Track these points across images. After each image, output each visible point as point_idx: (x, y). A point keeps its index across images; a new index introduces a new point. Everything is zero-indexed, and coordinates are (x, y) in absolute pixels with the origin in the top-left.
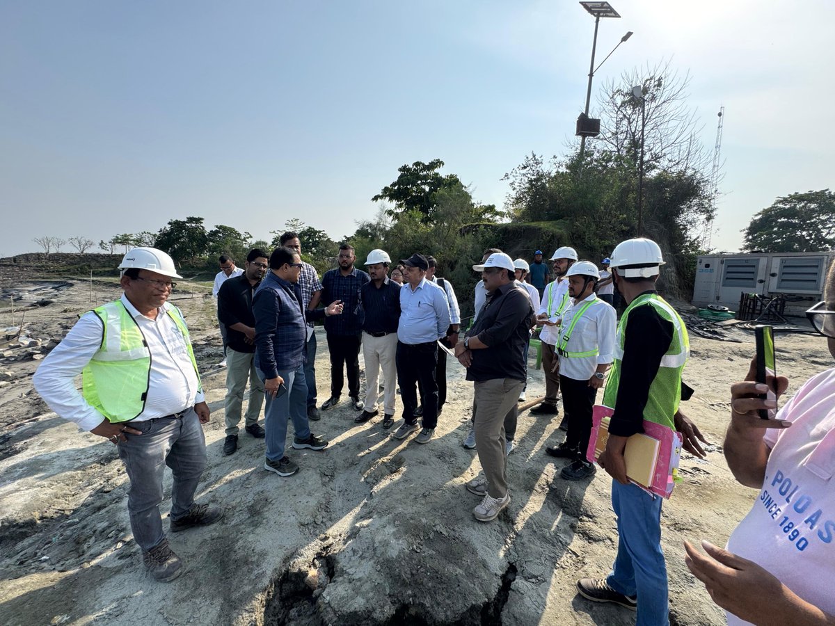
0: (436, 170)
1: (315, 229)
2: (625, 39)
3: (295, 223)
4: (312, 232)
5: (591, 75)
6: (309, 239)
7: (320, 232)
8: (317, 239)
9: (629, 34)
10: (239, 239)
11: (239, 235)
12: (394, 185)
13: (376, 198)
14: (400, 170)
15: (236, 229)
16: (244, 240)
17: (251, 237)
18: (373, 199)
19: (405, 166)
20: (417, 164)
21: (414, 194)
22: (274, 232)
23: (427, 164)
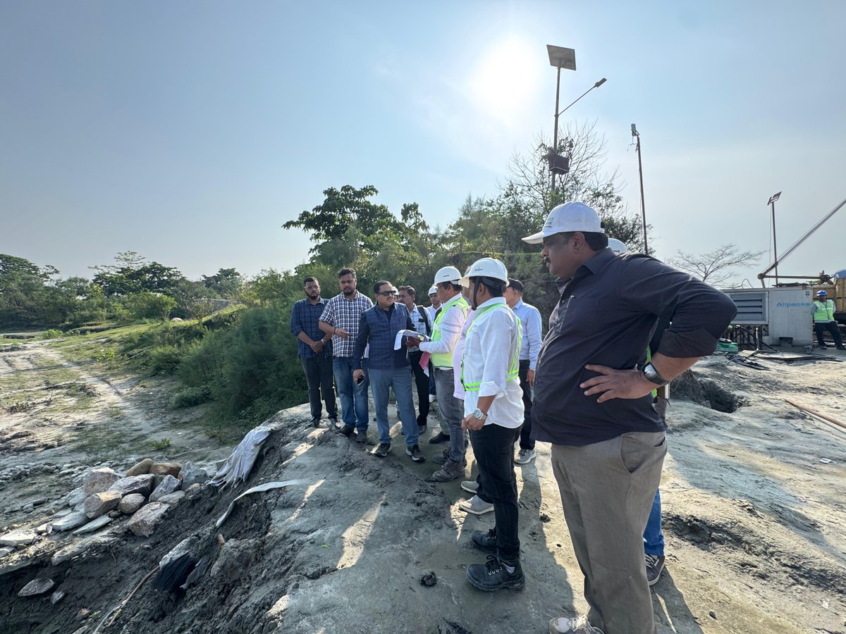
0: (368, 198)
1: (163, 266)
2: (598, 85)
3: (130, 257)
4: (158, 269)
5: (557, 116)
6: (153, 278)
7: (169, 269)
8: (166, 278)
9: (604, 80)
10: (36, 273)
11: (35, 268)
12: (317, 209)
13: (288, 225)
14: (325, 192)
15: (30, 261)
16: (45, 275)
17: (57, 272)
18: (285, 226)
19: (332, 189)
20: (346, 188)
21: (337, 223)
22: (96, 267)
23: (358, 189)
